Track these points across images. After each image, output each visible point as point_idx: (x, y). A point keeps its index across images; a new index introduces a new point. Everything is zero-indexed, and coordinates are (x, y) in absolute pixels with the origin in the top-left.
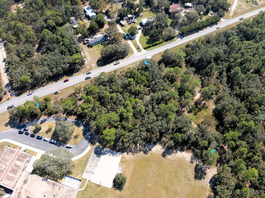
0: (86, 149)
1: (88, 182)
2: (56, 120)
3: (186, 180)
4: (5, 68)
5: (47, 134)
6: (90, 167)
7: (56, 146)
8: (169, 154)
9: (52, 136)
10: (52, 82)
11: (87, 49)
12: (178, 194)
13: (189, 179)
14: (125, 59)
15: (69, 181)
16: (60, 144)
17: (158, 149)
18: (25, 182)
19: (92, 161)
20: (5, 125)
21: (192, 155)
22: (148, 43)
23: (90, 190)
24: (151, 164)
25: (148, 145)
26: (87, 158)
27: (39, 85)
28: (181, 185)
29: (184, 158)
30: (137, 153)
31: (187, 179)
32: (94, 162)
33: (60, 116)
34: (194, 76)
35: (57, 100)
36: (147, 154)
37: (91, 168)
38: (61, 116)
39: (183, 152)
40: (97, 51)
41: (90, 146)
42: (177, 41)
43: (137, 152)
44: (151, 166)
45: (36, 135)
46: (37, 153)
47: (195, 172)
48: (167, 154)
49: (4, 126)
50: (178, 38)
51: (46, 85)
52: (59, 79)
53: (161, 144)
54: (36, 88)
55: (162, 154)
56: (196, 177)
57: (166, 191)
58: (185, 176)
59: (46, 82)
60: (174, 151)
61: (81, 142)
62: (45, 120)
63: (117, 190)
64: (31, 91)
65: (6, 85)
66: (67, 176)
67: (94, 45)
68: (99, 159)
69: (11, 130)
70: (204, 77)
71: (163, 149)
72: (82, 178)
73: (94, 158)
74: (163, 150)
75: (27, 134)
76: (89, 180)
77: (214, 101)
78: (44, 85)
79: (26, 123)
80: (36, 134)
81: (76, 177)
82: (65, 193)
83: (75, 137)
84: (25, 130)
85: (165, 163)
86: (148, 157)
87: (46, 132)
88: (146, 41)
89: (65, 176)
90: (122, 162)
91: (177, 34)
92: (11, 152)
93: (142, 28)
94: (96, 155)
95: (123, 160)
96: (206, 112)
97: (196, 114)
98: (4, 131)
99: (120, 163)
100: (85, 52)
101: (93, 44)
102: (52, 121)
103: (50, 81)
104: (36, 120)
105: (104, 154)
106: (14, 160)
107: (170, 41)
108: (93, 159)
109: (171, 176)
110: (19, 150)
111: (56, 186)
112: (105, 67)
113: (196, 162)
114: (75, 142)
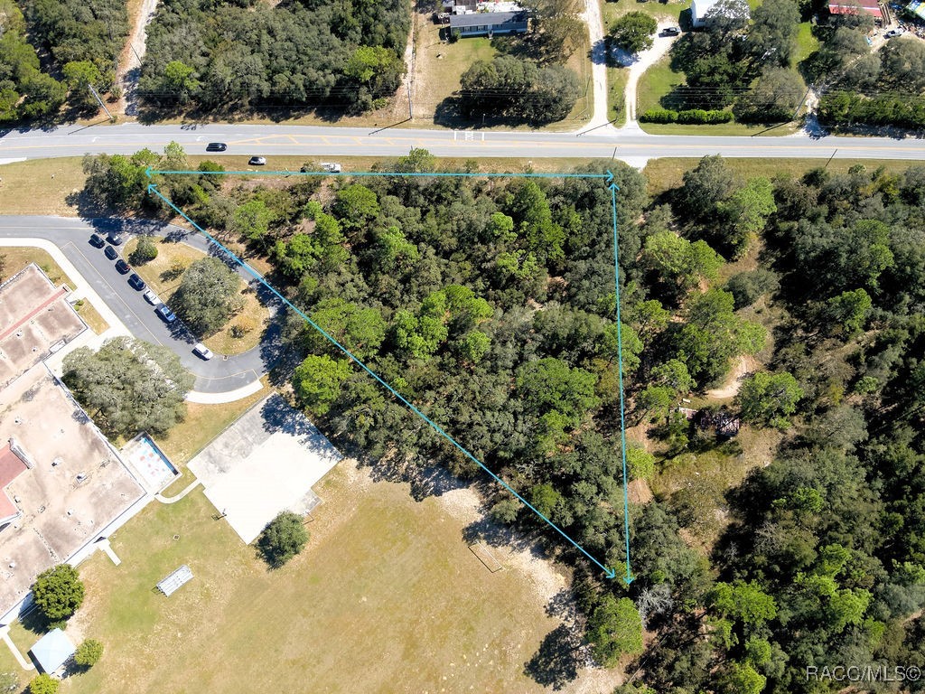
0: (247, 384)
1: (196, 488)
2: (210, 249)
3: (492, 657)
4: (153, 14)
5: (163, 281)
6: (226, 445)
7: (169, 333)
8: (490, 540)
9: (173, 295)
10: (263, 118)
11: (431, 44)
12: (436, 682)
13: (504, 659)
14: (543, 132)
15: (147, 456)
16: (183, 332)
17: (464, 503)
18: (28, 396)
19: (241, 433)
20: (66, 199)
21: (567, 588)
22: (666, 102)
23: (187, 514)
24: (410, 538)
25: (441, 473)
26: (233, 414)
27: (219, 113)
28: (465, 661)
29: (533, 582)
30: (389, 479)
31: (496, 652)
32: (246, 438)
33: (227, 242)
34: (767, 311)
35: (245, 187)
36: (421, 500)
37: (226, 452)
38: (232, 243)
39: (541, 561)
40: (463, 61)
41: (261, 381)
42: (789, 136)
43: (390, 477)
44: (408, 544)
45: (133, 270)
46: (108, 327)
47: (541, 650)
48: (485, 538)
49: (63, 200)
50: (801, 126)
51: (240, 120)
52: (287, 117)
53: (484, 491)
54: (207, 116)
55: (467, 529)
56: (533, 668)
57: (407, 650)
58: (498, 642)
59: (247, 111)
60: (514, 541)
61: (241, 356)
62: (183, 235)
63: (261, 561)
64: (190, 122)
65: (130, 72)
66: (149, 439)
67: (463, 37)
68: (265, 439)
69: (76, 224)
70: (806, 330)
71: (480, 512)
72: (185, 469)
73: (252, 426)
74: (479, 518)
75: (110, 254)
76: (201, 485)
77: (783, 443)
78: (237, 117)
79: (126, 218)
80: (133, 265)
81: (170, 454)
82: (109, 486)
83: (235, 332)
84: (109, 240)
85: (456, 561)
86: (416, 511)
87: (162, 275)
88: (665, 90)
89: (144, 436)
90: (328, 482)
91: (809, 110)
92: (37, 289)
93: (681, 34)
94: (264, 421)
95: (334, 478)
96: (718, 466)
97: (676, 455)
98: (57, 217)
99: (318, 483)
100: (422, 51)
101: (463, 30)
102: (198, 249)
103: (260, 110)
104: (156, 223)
105: (290, 429)
106: (34, 318)
107: (762, 127)
108: (247, 425)
109: (451, 614)
110: (61, 293)
111: (100, 452)
112: (456, 132)
113: (566, 619)
114: (227, 348)
